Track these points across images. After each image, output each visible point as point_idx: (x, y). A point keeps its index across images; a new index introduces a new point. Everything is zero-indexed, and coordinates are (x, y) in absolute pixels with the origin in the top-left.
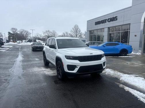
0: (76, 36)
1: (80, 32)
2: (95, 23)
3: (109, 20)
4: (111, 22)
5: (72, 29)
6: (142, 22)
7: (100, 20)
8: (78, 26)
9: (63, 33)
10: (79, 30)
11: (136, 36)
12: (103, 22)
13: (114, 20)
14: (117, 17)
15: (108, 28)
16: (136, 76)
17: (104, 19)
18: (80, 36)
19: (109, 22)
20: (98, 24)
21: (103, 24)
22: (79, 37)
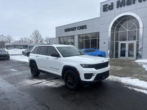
0: (37, 42)
1: (41, 38)
2: (65, 29)
3: (79, 28)
4: (81, 30)
5: (32, 35)
6: (109, 31)
7: (70, 28)
8: (38, 31)
9: (21, 38)
10: (40, 35)
11: (104, 43)
12: (73, 29)
13: (84, 28)
14: (86, 25)
15: (78, 35)
16: (132, 78)
17: (74, 27)
18: (41, 41)
19: (79, 29)
20: (68, 31)
21: (73, 31)
22: (40, 43)
